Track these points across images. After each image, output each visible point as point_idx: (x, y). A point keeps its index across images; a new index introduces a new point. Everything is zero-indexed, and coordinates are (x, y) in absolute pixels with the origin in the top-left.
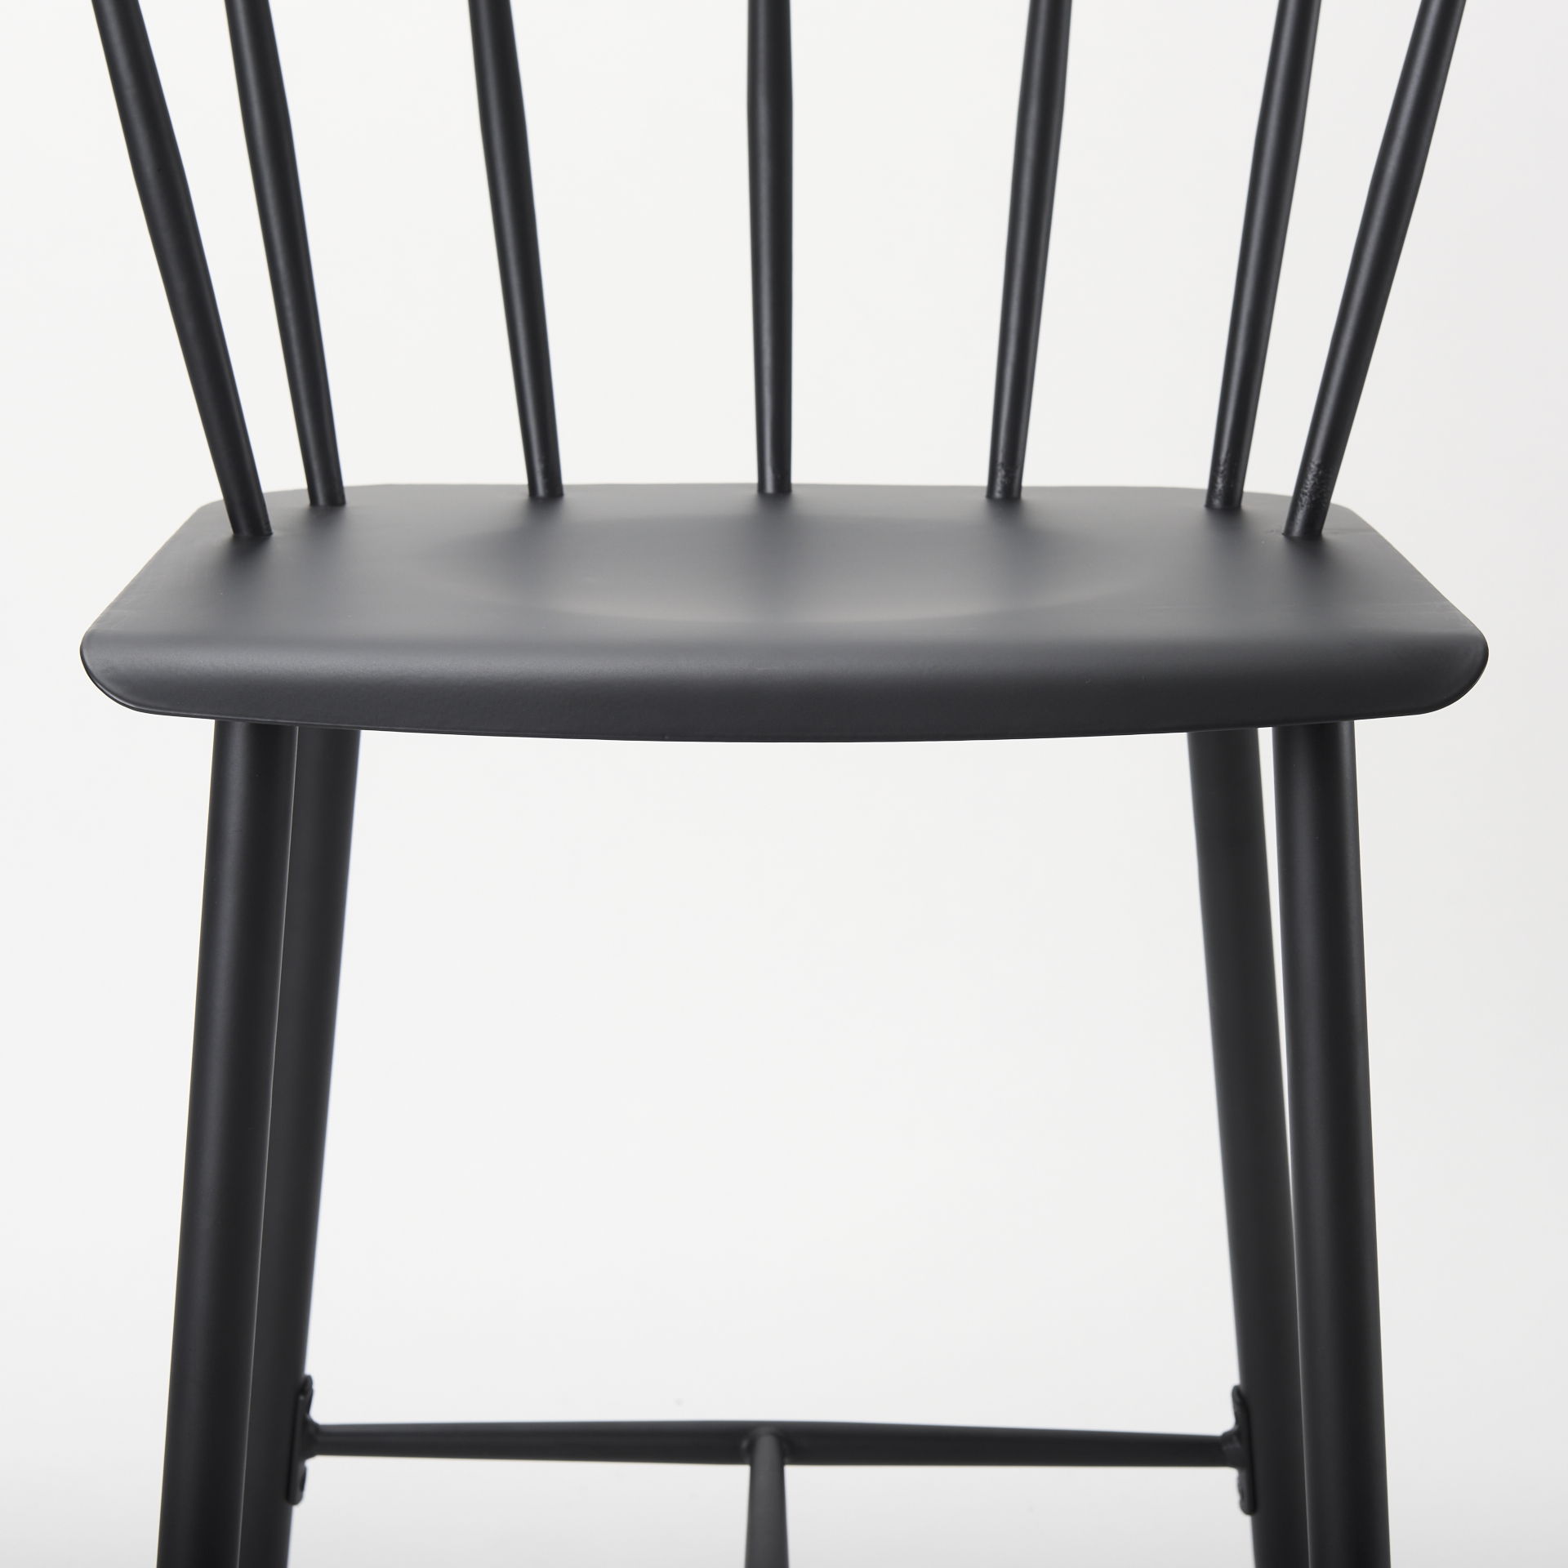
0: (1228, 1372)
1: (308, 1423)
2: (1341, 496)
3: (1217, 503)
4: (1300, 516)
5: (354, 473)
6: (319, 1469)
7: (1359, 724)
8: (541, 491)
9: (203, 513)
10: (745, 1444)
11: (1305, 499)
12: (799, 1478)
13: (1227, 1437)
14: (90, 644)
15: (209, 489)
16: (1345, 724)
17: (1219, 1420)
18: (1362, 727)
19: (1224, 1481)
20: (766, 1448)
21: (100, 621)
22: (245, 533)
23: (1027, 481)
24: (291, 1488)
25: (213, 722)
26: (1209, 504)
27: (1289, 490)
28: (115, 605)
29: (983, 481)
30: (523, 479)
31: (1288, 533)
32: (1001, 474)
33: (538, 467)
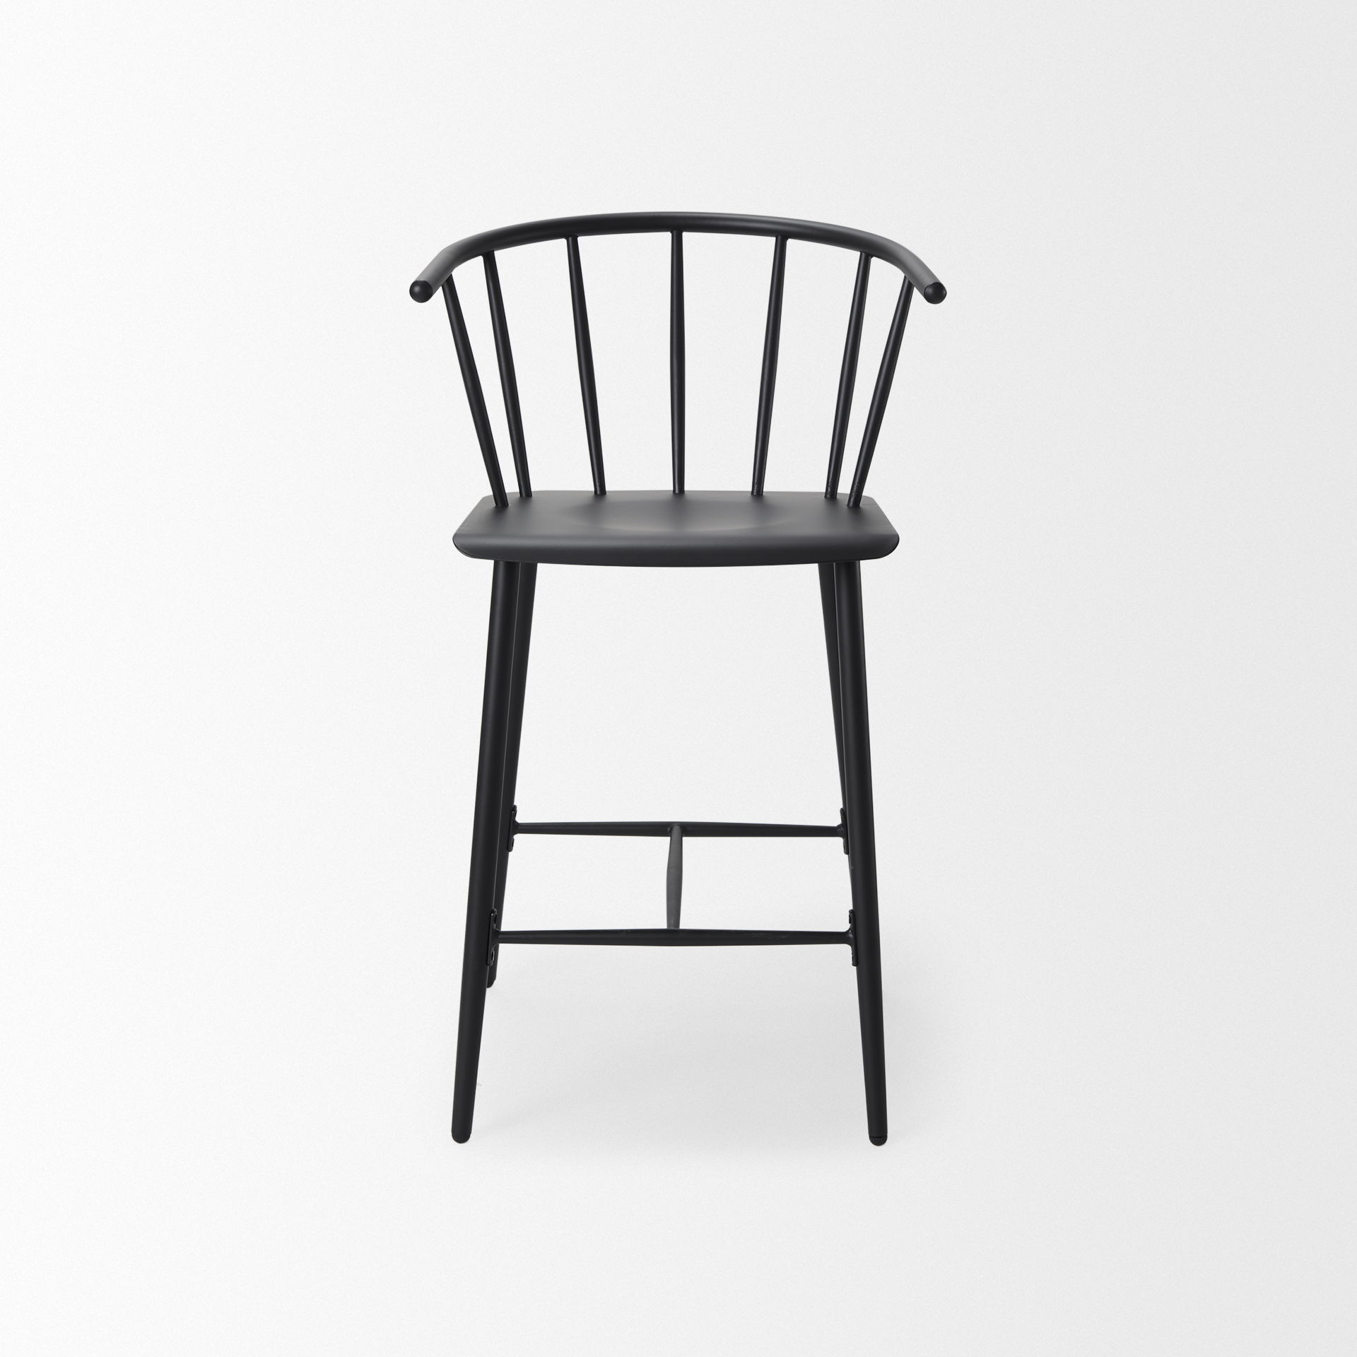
0: (839, 804)
1: (515, 822)
2: (866, 493)
3: (828, 496)
4: (852, 500)
5: (535, 486)
6: (518, 838)
7: (861, 562)
8: (598, 492)
9: (484, 500)
10: (669, 829)
11: (854, 494)
12: (688, 842)
13: (839, 826)
14: (456, 537)
15: (488, 491)
16: (857, 562)
17: (835, 821)
18: (862, 562)
19: (838, 842)
20: (676, 830)
21: (458, 530)
22: (500, 505)
23: (765, 489)
24: (509, 846)
25: (493, 561)
26: (826, 497)
27: (849, 492)
28: (461, 526)
29: (750, 489)
30: (592, 489)
31: (848, 505)
32: (756, 486)
33: (597, 484)
